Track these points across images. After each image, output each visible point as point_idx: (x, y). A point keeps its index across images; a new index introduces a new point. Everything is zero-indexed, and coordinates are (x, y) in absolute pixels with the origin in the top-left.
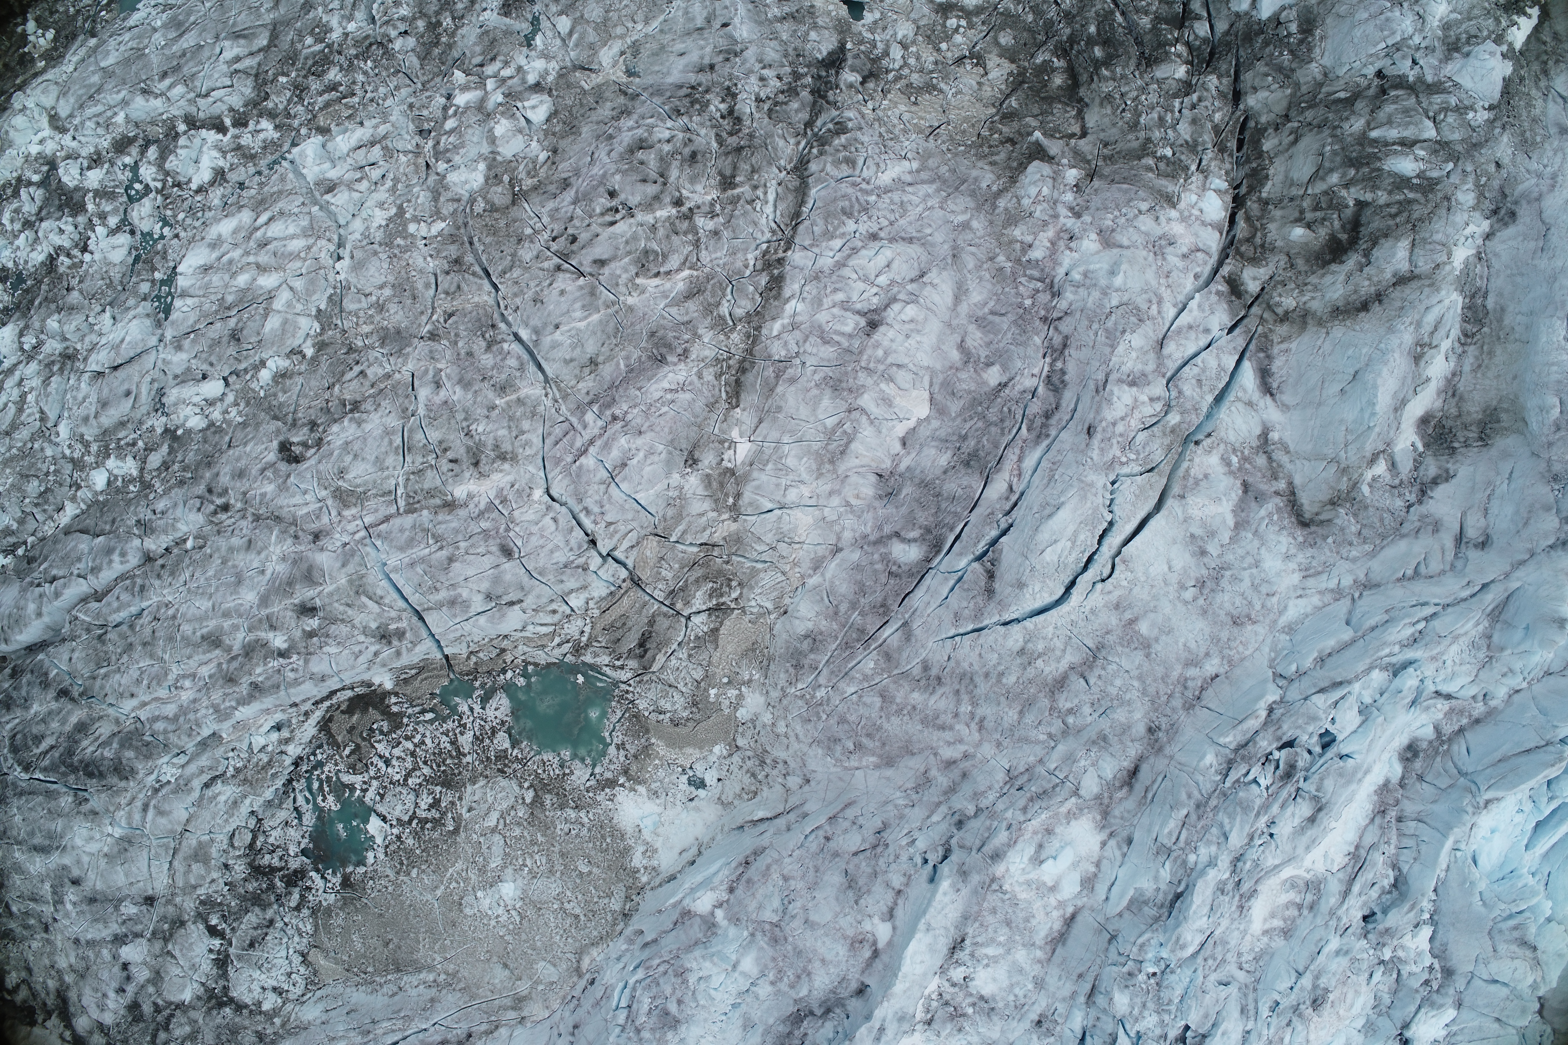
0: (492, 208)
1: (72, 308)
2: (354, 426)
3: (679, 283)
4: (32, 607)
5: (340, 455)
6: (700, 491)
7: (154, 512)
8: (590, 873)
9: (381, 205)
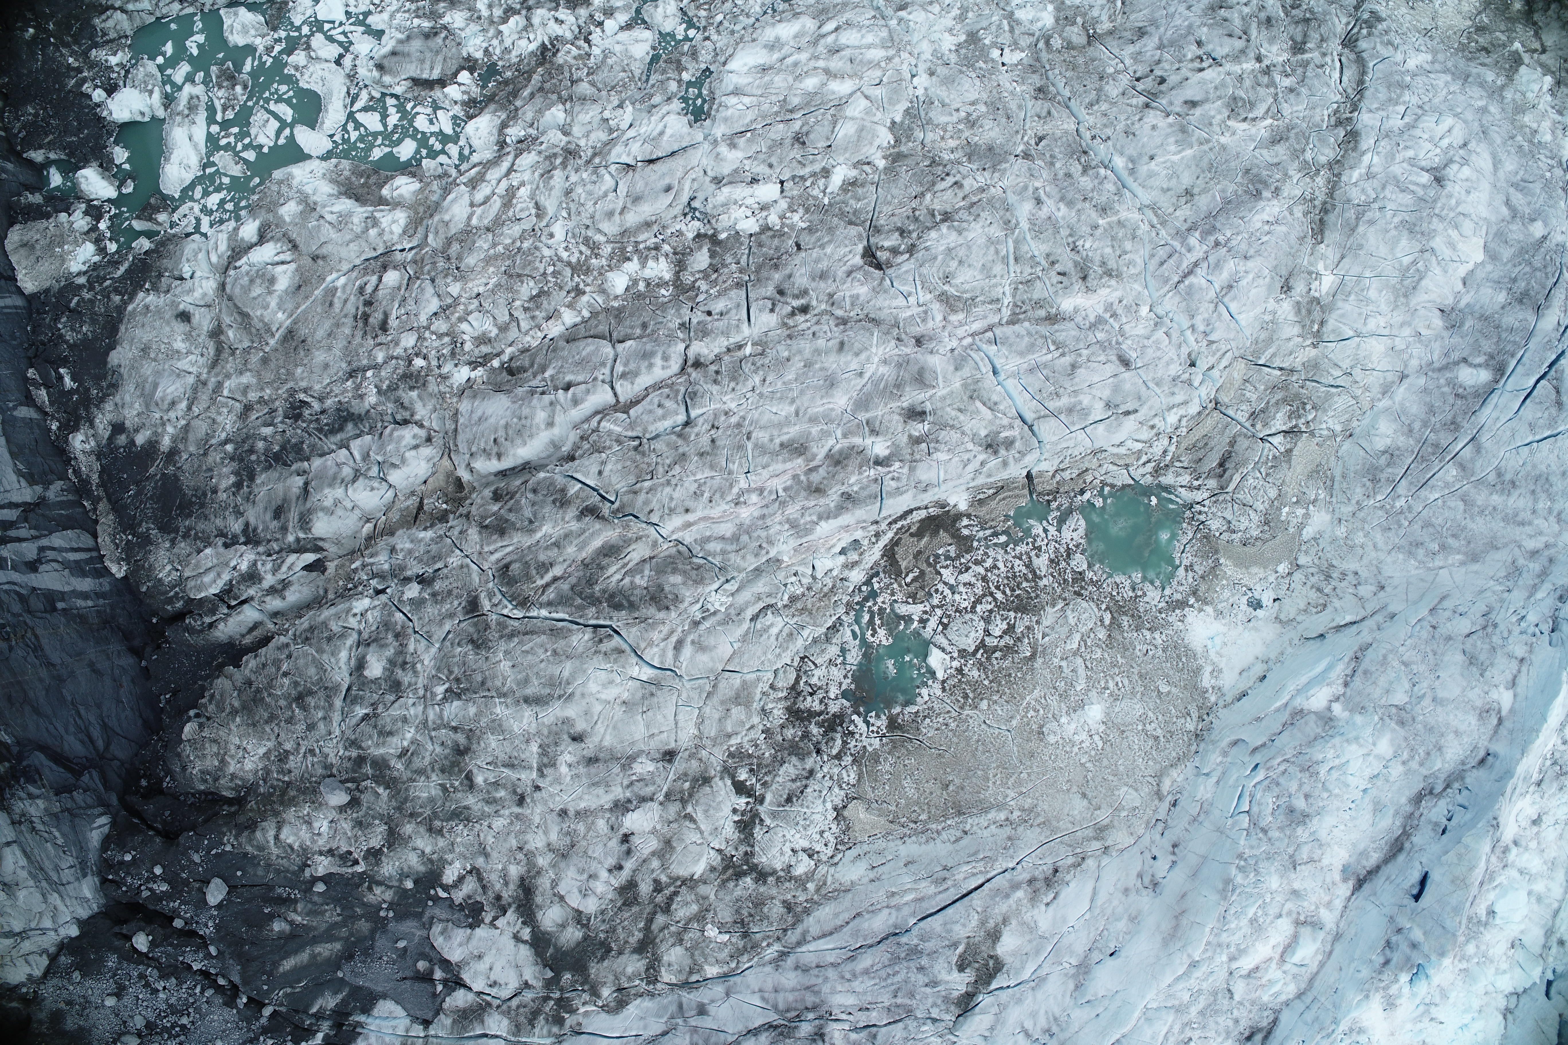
0: (1069, 46)
1: (583, 99)
2: (954, 234)
3: (1262, 129)
4: (541, 416)
5: (944, 260)
6: (1292, 317)
7: (709, 313)
8: (1169, 692)
9: (950, 31)
